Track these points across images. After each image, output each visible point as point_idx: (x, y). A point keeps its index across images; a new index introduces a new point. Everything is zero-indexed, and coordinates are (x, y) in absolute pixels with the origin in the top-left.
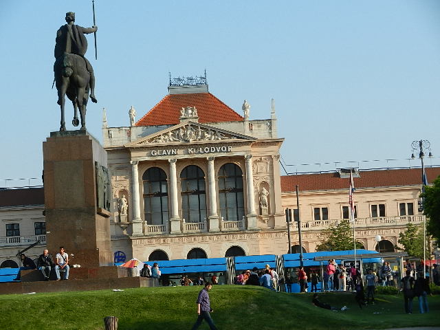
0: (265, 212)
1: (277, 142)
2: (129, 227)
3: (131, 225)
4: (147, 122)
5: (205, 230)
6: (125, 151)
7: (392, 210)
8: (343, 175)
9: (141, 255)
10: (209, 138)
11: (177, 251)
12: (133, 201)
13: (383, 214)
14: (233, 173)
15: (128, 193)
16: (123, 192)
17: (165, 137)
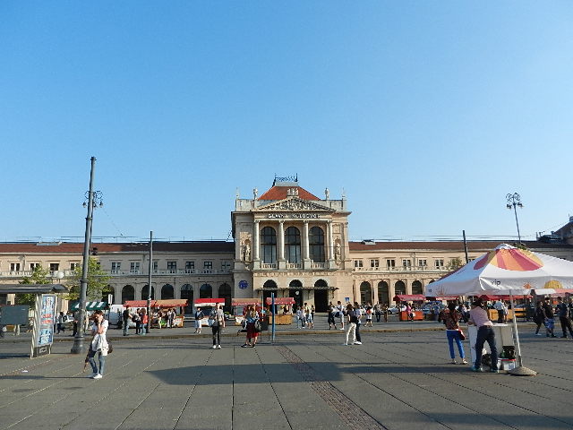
0: (338, 259)
1: (346, 214)
2: (252, 263)
3: (253, 262)
4: (266, 198)
5: (301, 268)
6: (251, 214)
7: (399, 263)
8: (367, 243)
9: (259, 283)
10: (306, 208)
11: (283, 282)
12: (254, 247)
13: (393, 265)
14: (319, 232)
15: (251, 242)
16: (247, 241)
17: (277, 206)
